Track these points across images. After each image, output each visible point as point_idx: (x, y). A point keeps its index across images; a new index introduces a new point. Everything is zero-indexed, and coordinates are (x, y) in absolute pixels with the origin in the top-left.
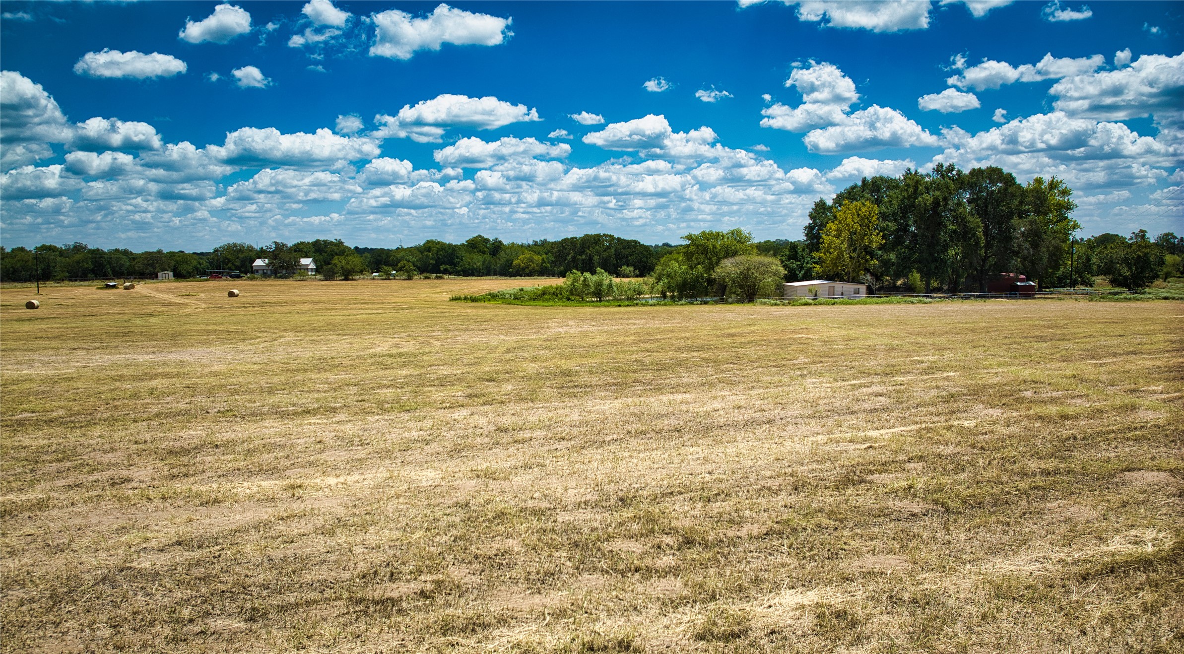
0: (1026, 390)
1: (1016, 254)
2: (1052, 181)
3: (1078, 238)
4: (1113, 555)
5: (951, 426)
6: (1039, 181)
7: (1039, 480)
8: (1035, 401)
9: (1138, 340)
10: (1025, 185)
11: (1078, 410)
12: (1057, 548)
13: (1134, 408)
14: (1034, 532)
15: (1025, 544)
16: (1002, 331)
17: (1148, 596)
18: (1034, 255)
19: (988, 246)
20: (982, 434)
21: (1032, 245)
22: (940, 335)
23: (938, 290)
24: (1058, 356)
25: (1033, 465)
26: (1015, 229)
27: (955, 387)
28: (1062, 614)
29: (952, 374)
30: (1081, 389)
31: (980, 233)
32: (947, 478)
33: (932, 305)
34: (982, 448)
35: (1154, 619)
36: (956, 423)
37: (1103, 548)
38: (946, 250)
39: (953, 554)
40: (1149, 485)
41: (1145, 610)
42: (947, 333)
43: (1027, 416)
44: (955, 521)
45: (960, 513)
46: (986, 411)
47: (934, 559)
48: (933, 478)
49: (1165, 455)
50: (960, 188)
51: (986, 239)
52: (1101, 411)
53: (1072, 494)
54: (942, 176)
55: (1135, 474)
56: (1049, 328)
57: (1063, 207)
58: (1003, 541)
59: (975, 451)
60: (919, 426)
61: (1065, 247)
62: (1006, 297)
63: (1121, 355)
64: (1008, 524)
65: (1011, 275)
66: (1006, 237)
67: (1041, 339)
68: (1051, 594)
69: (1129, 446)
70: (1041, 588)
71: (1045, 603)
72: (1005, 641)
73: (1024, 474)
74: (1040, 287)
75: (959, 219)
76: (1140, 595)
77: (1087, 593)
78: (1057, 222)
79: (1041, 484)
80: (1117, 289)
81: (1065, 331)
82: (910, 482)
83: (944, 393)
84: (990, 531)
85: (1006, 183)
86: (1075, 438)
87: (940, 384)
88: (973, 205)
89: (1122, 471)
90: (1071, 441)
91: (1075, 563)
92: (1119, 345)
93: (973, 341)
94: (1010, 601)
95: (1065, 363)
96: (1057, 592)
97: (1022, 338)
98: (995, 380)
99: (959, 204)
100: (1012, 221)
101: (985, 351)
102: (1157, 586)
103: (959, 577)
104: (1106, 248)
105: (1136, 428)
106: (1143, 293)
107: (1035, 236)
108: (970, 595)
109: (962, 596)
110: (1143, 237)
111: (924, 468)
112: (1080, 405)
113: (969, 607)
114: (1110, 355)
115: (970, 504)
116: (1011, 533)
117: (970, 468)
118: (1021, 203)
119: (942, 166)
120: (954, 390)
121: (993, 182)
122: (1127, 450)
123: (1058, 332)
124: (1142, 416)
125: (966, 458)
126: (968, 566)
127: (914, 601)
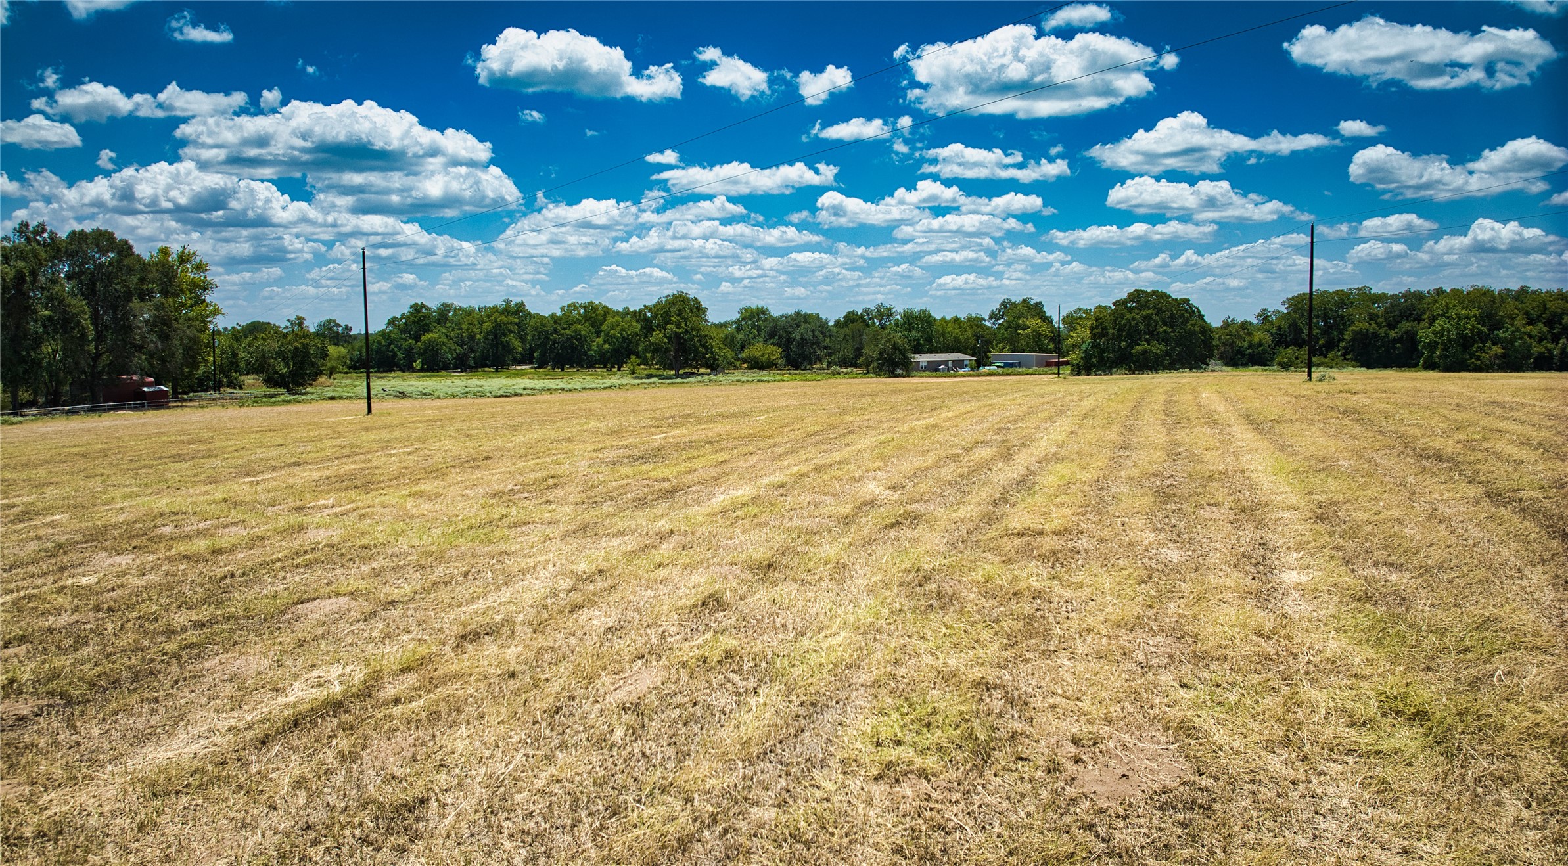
0: (164, 525)
1: (139, 348)
2: (183, 252)
3: (221, 327)
4: (294, 706)
5: (63, 588)
6: (165, 252)
7: (192, 636)
8: (176, 538)
9: (302, 449)
10: (146, 256)
11: (233, 541)
12: (225, 715)
13: (301, 528)
14: (192, 702)
15: (182, 720)
16: (126, 452)
17: (343, 742)
18: (163, 351)
19: (99, 338)
20: (109, 591)
21: (160, 337)
22: (36, 467)
23: (32, 404)
24: (203, 477)
25: (181, 618)
26: (135, 316)
27: (64, 533)
28: (242, 793)
29: (58, 517)
30: (235, 515)
31: (86, 321)
32: (64, 658)
33: (24, 426)
34: (110, 609)
35: (355, 767)
36: (70, 582)
37: (282, 700)
38: (39, 346)
39: (85, 758)
40: (327, 615)
41: (343, 759)
42: (47, 462)
43: (168, 558)
44: (83, 713)
45: (89, 701)
46: (111, 561)
47: (59, 772)
48: (43, 663)
49: (343, 578)
50: (55, 258)
51: (96, 329)
52: (262, 538)
53: (235, 643)
54: (28, 239)
55: (310, 605)
56: (189, 443)
57: (199, 286)
58: (152, 723)
59: (100, 614)
60: (15, 595)
61: (204, 338)
62: (130, 408)
63: (281, 468)
64: (157, 700)
65: (135, 378)
66: (126, 329)
67: (180, 458)
68: (224, 774)
69: (299, 573)
70: (210, 769)
71: (219, 787)
72: (174, 849)
73: (170, 632)
74: (176, 393)
75: (55, 302)
76: (334, 743)
77: (270, 760)
78: (192, 306)
79: (195, 640)
80: (273, 391)
81: (211, 446)
82: (10, 674)
83: (49, 545)
84: (133, 715)
85: (119, 253)
86: (233, 576)
87: (41, 533)
88: (73, 282)
89: (294, 604)
90: (228, 580)
91: (249, 727)
92: (278, 457)
93: (85, 469)
94: (173, 796)
95: (213, 486)
96: (232, 769)
97: (155, 459)
98: (121, 518)
99: (54, 281)
100: (131, 304)
101: (104, 481)
102: (351, 728)
103: (97, 785)
104: (256, 338)
105: (306, 552)
106: (305, 394)
107: (163, 325)
108: (118, 805)
109: (106, 809)
110: (301, 324)
111: (29, 652)
112: (236, 534)
113: (118, 820)
114: (268, 469)
115: (102, 686)
116: (162, 710)
117: (94, 640)
118: (142, 280)
119: (27, 225)
120: (63, 539)
121: (104, 252)
122: (298, 579)
123: (202, 447)
124: (311, 536)
125: (88, 627)
126: (109, 768)
127: (41, 835)
